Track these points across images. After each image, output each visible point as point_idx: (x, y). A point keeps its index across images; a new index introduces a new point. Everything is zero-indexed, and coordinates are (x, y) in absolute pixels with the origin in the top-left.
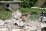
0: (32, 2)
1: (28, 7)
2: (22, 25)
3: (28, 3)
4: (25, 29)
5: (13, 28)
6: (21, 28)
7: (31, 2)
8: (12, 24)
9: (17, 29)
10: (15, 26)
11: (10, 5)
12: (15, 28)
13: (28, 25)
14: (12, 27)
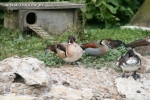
0: (129, 9)
1: (113, 24)
2: (40, 82)
3: (113, 10)
4: (49, 95)
5: (8, 90)
6: (35, 90)
7: (123, 8)
8: (6, 79)
9: (22, 94)
10: (14, 85)
11: (40, 16)
12: (15, 90)
13: (65, 84)
14: (5, 87)
